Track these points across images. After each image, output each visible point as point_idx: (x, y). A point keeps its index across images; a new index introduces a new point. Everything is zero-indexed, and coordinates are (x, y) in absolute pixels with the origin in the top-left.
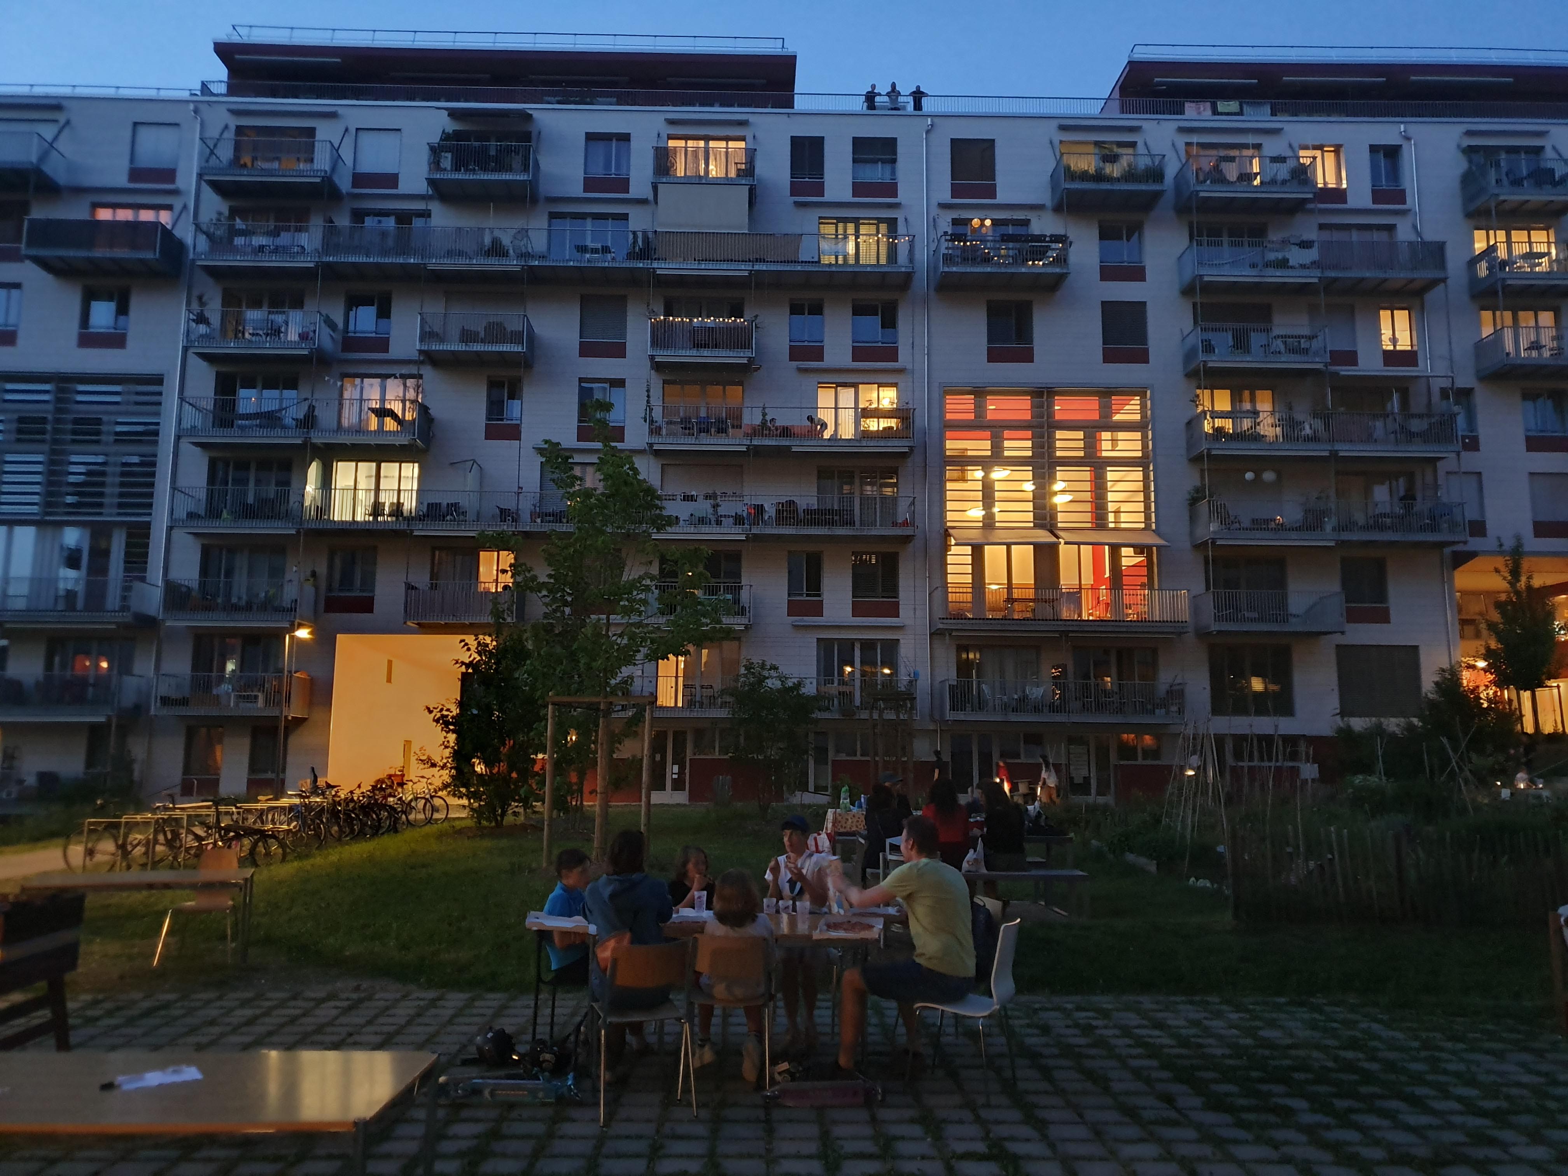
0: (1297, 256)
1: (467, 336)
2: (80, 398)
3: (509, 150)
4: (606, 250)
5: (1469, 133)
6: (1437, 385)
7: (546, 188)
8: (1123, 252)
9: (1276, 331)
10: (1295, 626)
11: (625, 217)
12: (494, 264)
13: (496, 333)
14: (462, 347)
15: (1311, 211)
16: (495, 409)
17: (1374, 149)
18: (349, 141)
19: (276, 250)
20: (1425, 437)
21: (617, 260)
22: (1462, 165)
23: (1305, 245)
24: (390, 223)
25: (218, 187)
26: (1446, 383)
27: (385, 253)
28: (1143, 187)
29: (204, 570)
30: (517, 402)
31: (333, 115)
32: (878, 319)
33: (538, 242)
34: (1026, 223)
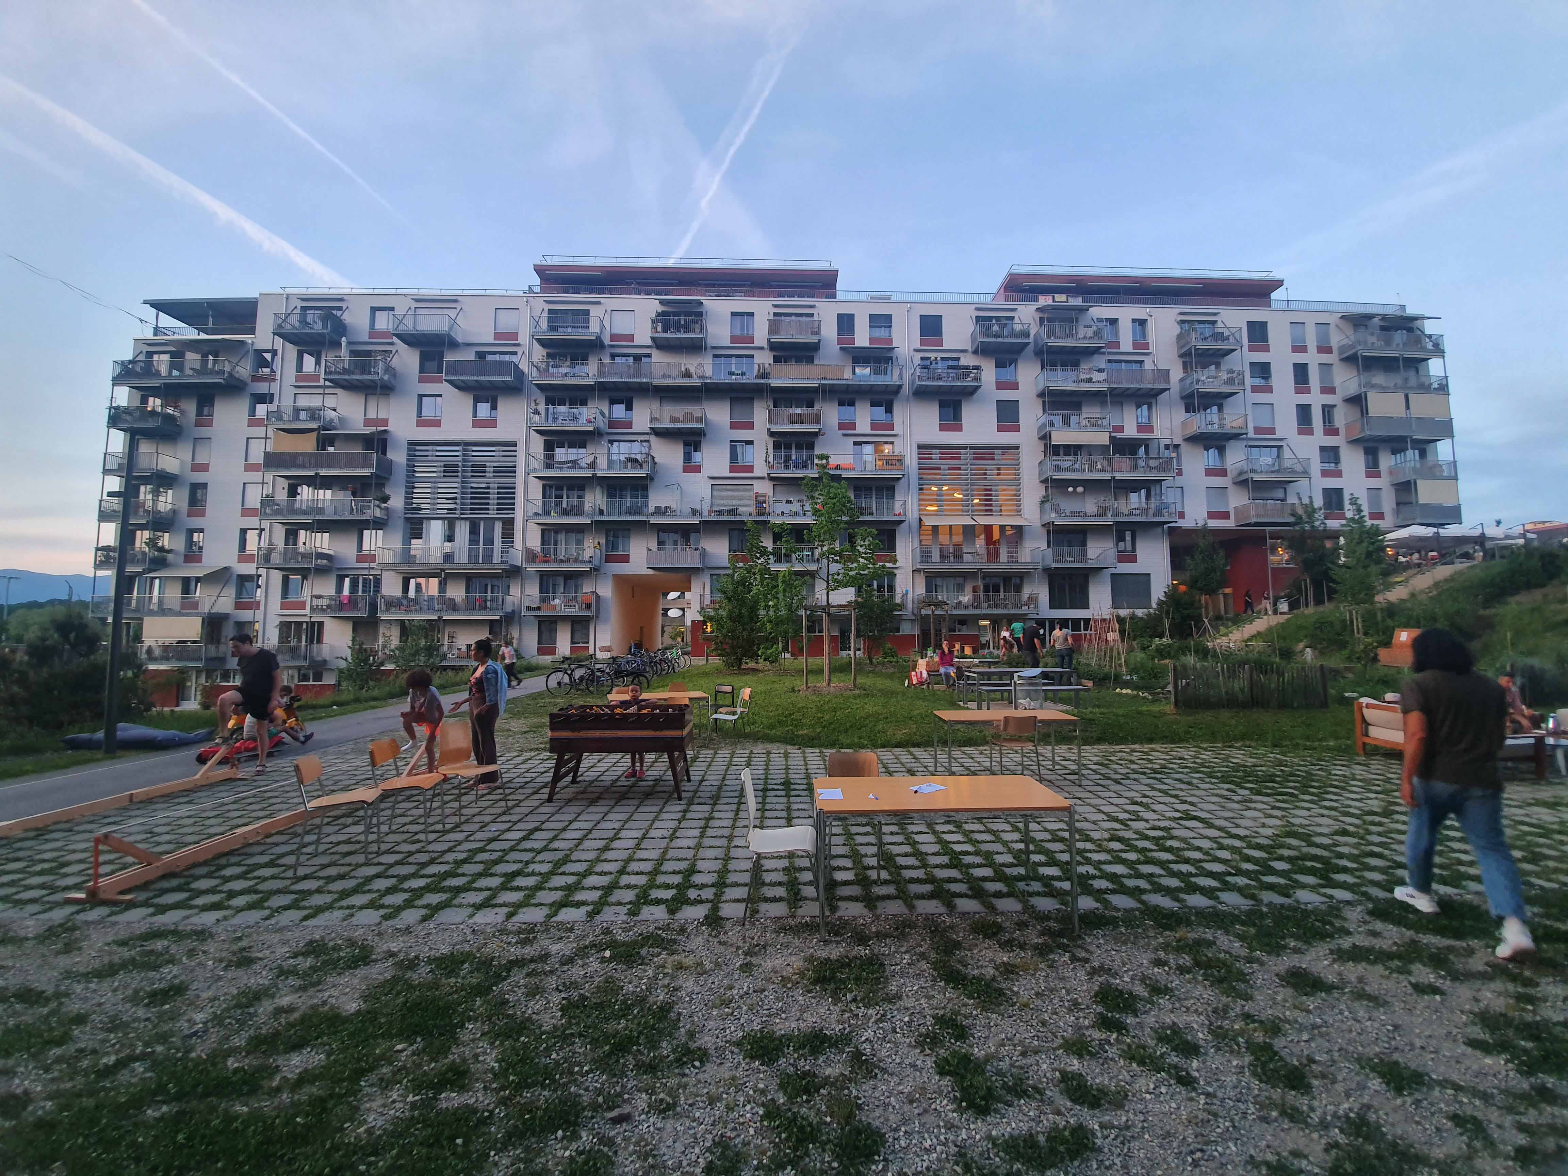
0: (1096, 376)
1: (674, 420)
2: (474, 454)
3: (693, 321)
4: (744, 374)
5: (1181, 314)
6: (1163, 442)
7: (711, 342)
8: (1007, 374)
9: (1084, 415)
10: (1091, 564)
11: (752, 356)
12: (686, 382)
13: (689, 418)
14: (672, 426)
15: (1104, 353)
16: (687, 457)
17: (1134, 321)
18: (607, 317)
19: (574, 376)
20: (1158, 469)
21: (750, 378)
22: (1177, 330)
23: (1100, 371)
24: (631, 359)
25: (541, 342)
26: (1168, 442)
27: (630, 377)
28: (1019, 340)
29: (543, 542)
30: (698, 454)
31: (599, 303)
32: (883, 408)
33: (708, 370)
34: (958, 359)
